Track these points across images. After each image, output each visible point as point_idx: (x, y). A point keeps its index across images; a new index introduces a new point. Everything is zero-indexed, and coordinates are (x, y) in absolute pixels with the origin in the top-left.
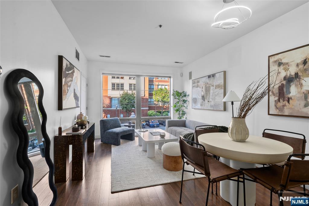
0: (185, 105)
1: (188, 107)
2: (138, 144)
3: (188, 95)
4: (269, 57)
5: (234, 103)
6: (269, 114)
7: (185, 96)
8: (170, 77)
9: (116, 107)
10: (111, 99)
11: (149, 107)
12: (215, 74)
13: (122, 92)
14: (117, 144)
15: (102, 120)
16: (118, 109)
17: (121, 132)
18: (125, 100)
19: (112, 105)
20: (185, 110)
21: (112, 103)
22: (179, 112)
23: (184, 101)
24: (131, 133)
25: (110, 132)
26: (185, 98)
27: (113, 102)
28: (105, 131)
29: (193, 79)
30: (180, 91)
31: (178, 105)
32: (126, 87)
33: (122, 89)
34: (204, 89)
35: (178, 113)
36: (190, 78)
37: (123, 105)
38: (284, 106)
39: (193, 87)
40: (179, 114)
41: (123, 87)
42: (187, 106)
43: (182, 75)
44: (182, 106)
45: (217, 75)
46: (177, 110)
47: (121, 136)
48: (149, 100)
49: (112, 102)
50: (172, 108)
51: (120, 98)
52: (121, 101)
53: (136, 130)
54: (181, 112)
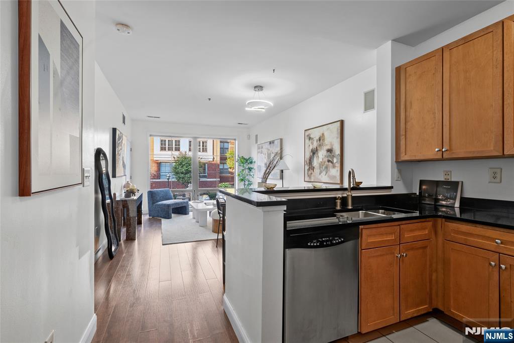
0: (252, 174)
1: (254, 177)
2: (192, 217)
3: (255, 162)
4: (305, 130)
5: (284, 171)
6: (305, 181)
7: (251, 163)
8: (235, 139)
9: (168, 178)
10: (159, 164)
11: (221, 177)
12: (274, 141)
13: (177, 153)
14: (168, 217)
15: (150, 191)
16: (170, 180)
17: (173, 204)
18: (182, 167)
19: (161, 174)
20: (251, 179)
21: (161, 171)
22: (245, 182)
23: (250, 169)
24: (185, 206)
25: (160, 205)
26: (251, 166)
27: (163, 169)
28: (153, 203)
29: (259, 143)
30: (247, 157)
31: (244, 173)
32: (184, 147)
33: (178, 149)
34: (266, 156)
35: (243, 183)
36: (256, 142)
37: (178, 175)
38: (311, 174)
39: (258, 152)
40: (245, 185)
41: (179, 145)
42: (253, 175)
43: (249, 137)
44: (247, 175)
45: (276, 142)
46: (242, 180)
47: (173, 209)
48: (221, 167)
49: (161, 169)
50: (237, 178)
51: (175, 164)
52: (176, 168)
53: (190, 203)
54: (247, 183)
